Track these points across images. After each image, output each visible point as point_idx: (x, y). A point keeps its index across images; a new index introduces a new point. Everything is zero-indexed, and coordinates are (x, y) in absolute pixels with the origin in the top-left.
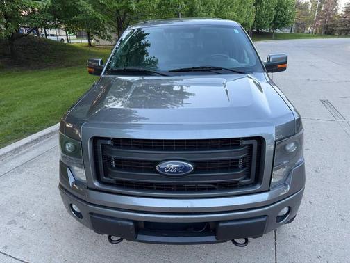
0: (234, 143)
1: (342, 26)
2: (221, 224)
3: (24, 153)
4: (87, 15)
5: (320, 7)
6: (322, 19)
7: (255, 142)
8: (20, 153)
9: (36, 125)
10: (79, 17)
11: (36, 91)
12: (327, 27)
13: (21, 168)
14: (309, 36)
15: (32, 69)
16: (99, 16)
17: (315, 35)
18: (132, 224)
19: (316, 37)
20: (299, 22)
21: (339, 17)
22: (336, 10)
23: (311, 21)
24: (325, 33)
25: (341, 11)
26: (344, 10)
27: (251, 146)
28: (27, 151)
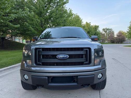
0: (81, 49)
1: (117, 40)
2: (79, 77)
3: (3, 73)
4: (32, 32)
5: (109, 35)
6: (110, 38)
7: (88, 50)
8: (2, 73)
9: (9, 64)
10: (29, 32)
11: (10, 55)
12: (112, 41)
13: (1, 77)
14: (106, 43)
15: (9, 50)
16: (36, 32)
17: (108, 43)
18: (47, 78)
19: (109, 44)
20: (102, 39)
21: (115, 38)
22: (114, 36)
23: (106, 39)
24: (112, 42)
25: (115, 36)
26: (116, 35)
27: (87, 51)
28: (4, 72)
